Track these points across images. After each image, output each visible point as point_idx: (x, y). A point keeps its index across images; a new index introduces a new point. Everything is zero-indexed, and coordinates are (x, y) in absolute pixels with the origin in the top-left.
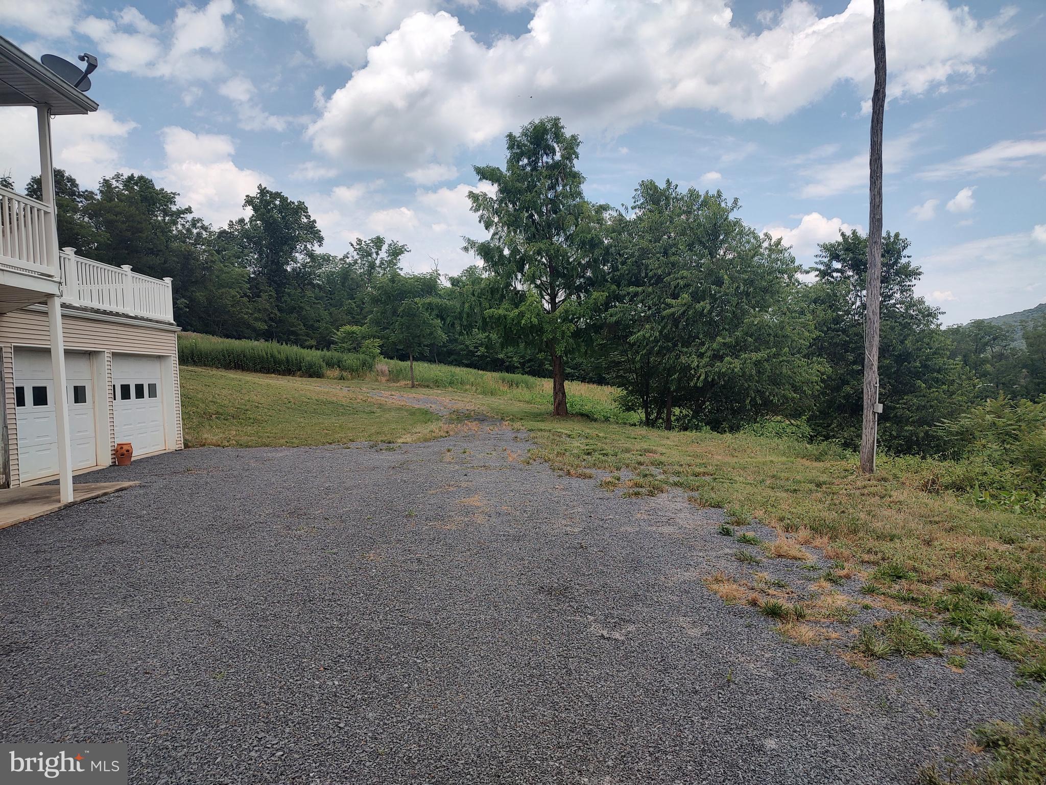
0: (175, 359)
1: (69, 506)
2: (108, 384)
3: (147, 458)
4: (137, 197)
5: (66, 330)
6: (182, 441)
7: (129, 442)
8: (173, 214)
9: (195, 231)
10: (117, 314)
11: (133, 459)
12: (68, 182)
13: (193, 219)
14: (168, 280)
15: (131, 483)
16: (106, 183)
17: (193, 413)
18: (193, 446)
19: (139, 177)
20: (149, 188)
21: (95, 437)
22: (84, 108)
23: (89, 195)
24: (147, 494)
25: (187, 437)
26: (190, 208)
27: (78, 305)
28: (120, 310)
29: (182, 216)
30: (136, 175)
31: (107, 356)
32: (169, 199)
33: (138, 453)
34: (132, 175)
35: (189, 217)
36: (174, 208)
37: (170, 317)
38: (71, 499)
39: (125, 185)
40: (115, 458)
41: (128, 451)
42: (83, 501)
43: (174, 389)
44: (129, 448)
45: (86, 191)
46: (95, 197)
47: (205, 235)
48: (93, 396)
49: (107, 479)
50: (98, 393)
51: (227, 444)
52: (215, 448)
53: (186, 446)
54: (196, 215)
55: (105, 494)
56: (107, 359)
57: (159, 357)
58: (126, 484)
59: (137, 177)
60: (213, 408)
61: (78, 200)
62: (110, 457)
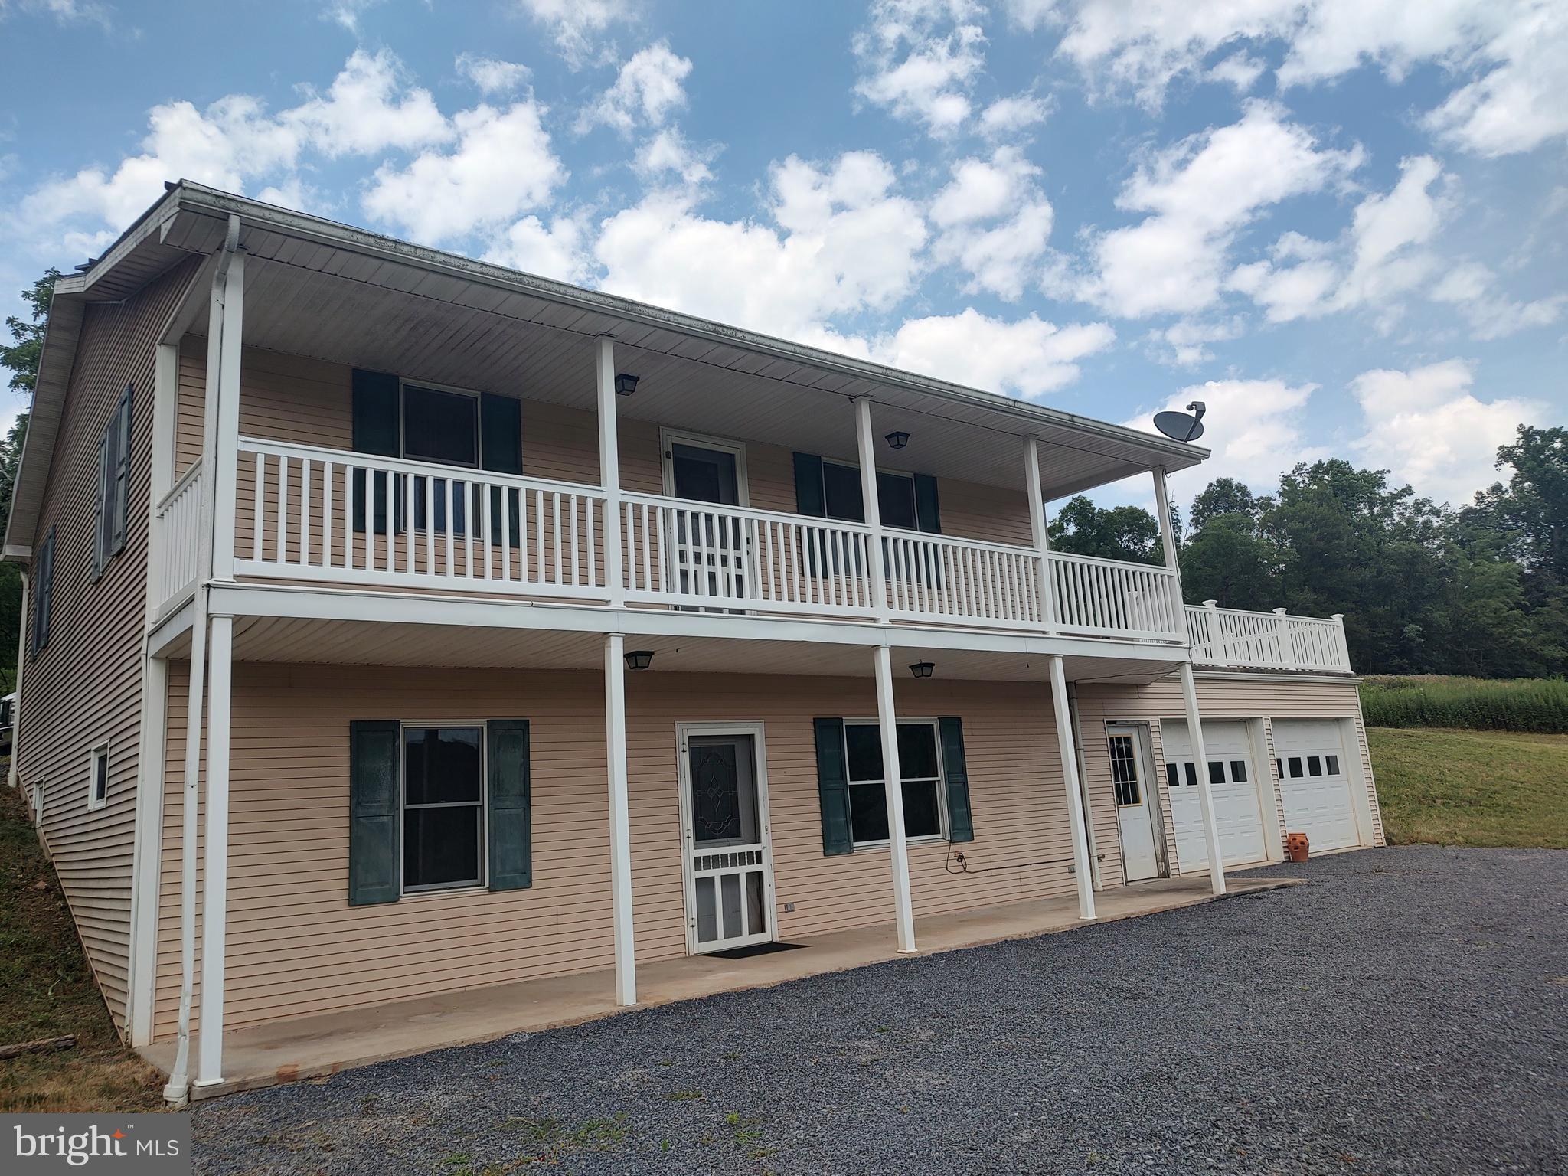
0: (1359, 721)
1: (1222, 898)
2: (1269, 757)
3: (1332, 855)
4: (1330, 491)
5: (1200, 696)
6: (1383, 835)
7: (1304, 832)
8: (1384, 501)
9: (1420, 519)
10: (1273, 671)
11: (1310, 856)
12: (1238, 492)
13: (1416, 503)
14: (1338, 618)
15: (1297, 880)
16: (1287, 480)
17: (1407, 796)
18: (1401, 843)
19: (1329, 463)
20: (1344, 474)
21: (1263, 824)
22: (1196, 459)
23: (1265, 503)
24: (1312, 893)
25: (1391, 830)
26: (1409, 487)
27: (1224, 666)
28: (1277, 665)
29: (1399, 501)
30: (1325, 461)
31: (1265, 723)
32: (1375, 481)
33: (1315, 849)
34: (1320, 462)
35: (1409, 500)
36: (1384, 493)
37: (1345, 666)
38: (1223, 890)
39: (1313, 478)
40: (1288, 852)
41: (1302, 843)
42: (1237, 895)
43: (1362, 762)
44: (1304, 840)
45: (1261, 498)
46: (1273, 503)
47: (1436, 522)
48: (1255, 773)
49: (1273, 875)
50: (1260, 769)
51: (1448, 840)
52: (1431, 846)
53: (1390, 842)
54: (1419, 495)
55: (1264, 890)
56: (1265, 727)
57: (1337, 720)
58: (1289, 881)
59: (1326, 463)
60: (1437, 790)
61: (1253, 511)
62: (1283, 850)
